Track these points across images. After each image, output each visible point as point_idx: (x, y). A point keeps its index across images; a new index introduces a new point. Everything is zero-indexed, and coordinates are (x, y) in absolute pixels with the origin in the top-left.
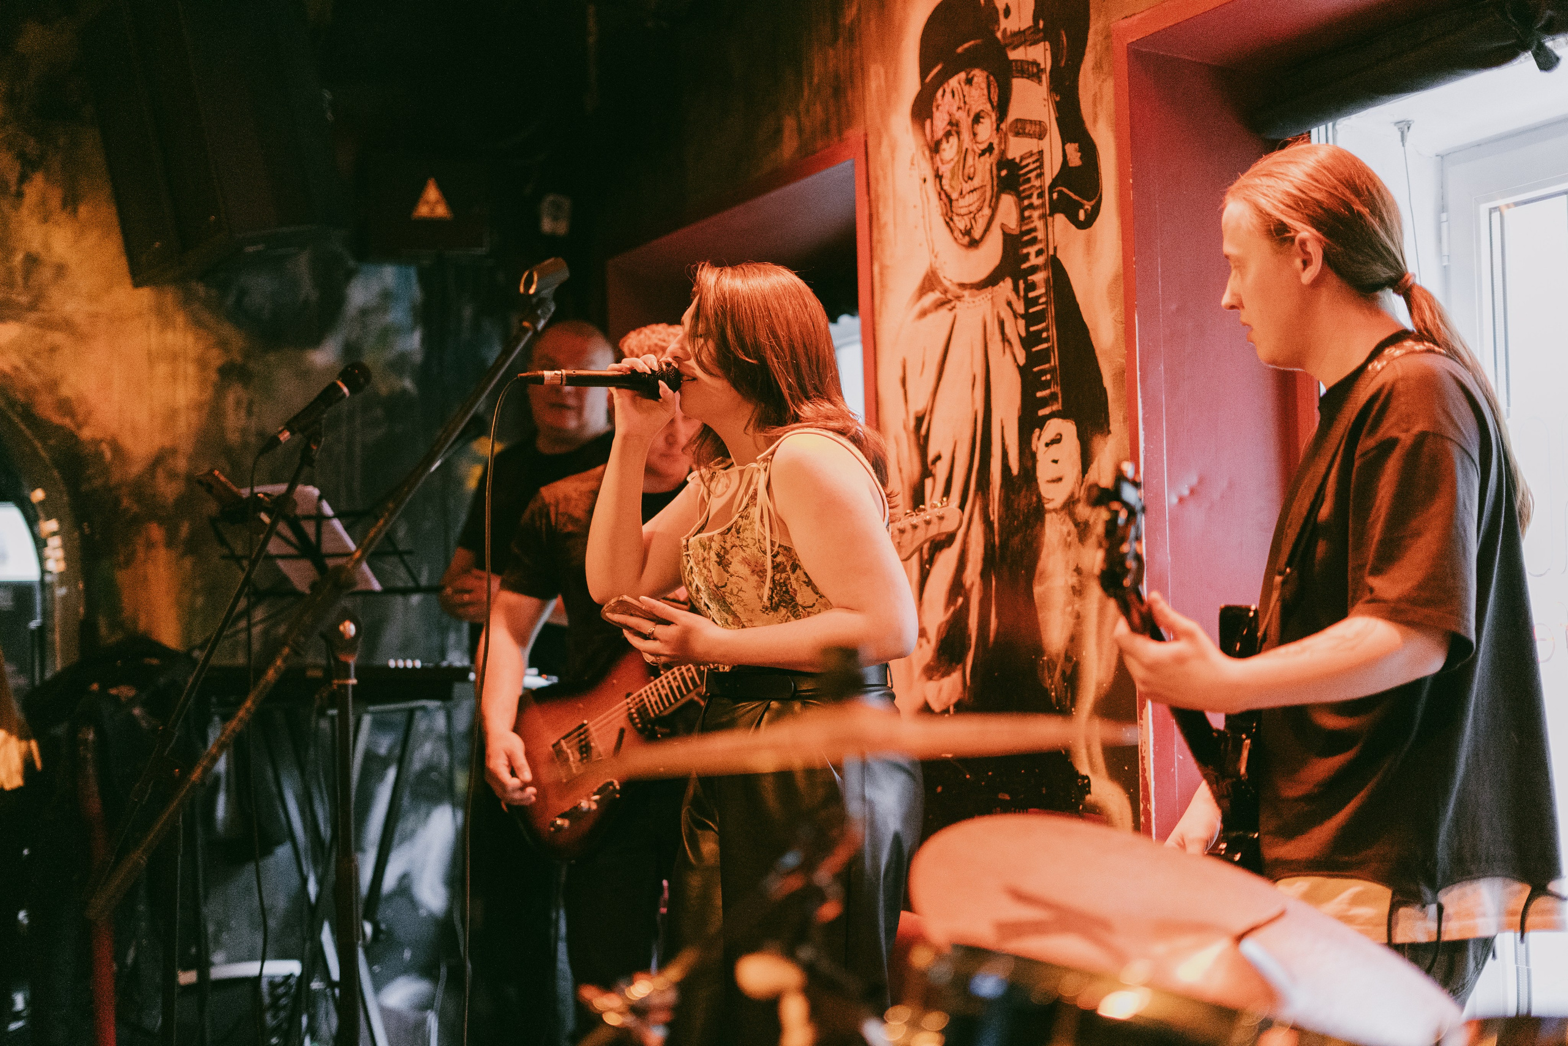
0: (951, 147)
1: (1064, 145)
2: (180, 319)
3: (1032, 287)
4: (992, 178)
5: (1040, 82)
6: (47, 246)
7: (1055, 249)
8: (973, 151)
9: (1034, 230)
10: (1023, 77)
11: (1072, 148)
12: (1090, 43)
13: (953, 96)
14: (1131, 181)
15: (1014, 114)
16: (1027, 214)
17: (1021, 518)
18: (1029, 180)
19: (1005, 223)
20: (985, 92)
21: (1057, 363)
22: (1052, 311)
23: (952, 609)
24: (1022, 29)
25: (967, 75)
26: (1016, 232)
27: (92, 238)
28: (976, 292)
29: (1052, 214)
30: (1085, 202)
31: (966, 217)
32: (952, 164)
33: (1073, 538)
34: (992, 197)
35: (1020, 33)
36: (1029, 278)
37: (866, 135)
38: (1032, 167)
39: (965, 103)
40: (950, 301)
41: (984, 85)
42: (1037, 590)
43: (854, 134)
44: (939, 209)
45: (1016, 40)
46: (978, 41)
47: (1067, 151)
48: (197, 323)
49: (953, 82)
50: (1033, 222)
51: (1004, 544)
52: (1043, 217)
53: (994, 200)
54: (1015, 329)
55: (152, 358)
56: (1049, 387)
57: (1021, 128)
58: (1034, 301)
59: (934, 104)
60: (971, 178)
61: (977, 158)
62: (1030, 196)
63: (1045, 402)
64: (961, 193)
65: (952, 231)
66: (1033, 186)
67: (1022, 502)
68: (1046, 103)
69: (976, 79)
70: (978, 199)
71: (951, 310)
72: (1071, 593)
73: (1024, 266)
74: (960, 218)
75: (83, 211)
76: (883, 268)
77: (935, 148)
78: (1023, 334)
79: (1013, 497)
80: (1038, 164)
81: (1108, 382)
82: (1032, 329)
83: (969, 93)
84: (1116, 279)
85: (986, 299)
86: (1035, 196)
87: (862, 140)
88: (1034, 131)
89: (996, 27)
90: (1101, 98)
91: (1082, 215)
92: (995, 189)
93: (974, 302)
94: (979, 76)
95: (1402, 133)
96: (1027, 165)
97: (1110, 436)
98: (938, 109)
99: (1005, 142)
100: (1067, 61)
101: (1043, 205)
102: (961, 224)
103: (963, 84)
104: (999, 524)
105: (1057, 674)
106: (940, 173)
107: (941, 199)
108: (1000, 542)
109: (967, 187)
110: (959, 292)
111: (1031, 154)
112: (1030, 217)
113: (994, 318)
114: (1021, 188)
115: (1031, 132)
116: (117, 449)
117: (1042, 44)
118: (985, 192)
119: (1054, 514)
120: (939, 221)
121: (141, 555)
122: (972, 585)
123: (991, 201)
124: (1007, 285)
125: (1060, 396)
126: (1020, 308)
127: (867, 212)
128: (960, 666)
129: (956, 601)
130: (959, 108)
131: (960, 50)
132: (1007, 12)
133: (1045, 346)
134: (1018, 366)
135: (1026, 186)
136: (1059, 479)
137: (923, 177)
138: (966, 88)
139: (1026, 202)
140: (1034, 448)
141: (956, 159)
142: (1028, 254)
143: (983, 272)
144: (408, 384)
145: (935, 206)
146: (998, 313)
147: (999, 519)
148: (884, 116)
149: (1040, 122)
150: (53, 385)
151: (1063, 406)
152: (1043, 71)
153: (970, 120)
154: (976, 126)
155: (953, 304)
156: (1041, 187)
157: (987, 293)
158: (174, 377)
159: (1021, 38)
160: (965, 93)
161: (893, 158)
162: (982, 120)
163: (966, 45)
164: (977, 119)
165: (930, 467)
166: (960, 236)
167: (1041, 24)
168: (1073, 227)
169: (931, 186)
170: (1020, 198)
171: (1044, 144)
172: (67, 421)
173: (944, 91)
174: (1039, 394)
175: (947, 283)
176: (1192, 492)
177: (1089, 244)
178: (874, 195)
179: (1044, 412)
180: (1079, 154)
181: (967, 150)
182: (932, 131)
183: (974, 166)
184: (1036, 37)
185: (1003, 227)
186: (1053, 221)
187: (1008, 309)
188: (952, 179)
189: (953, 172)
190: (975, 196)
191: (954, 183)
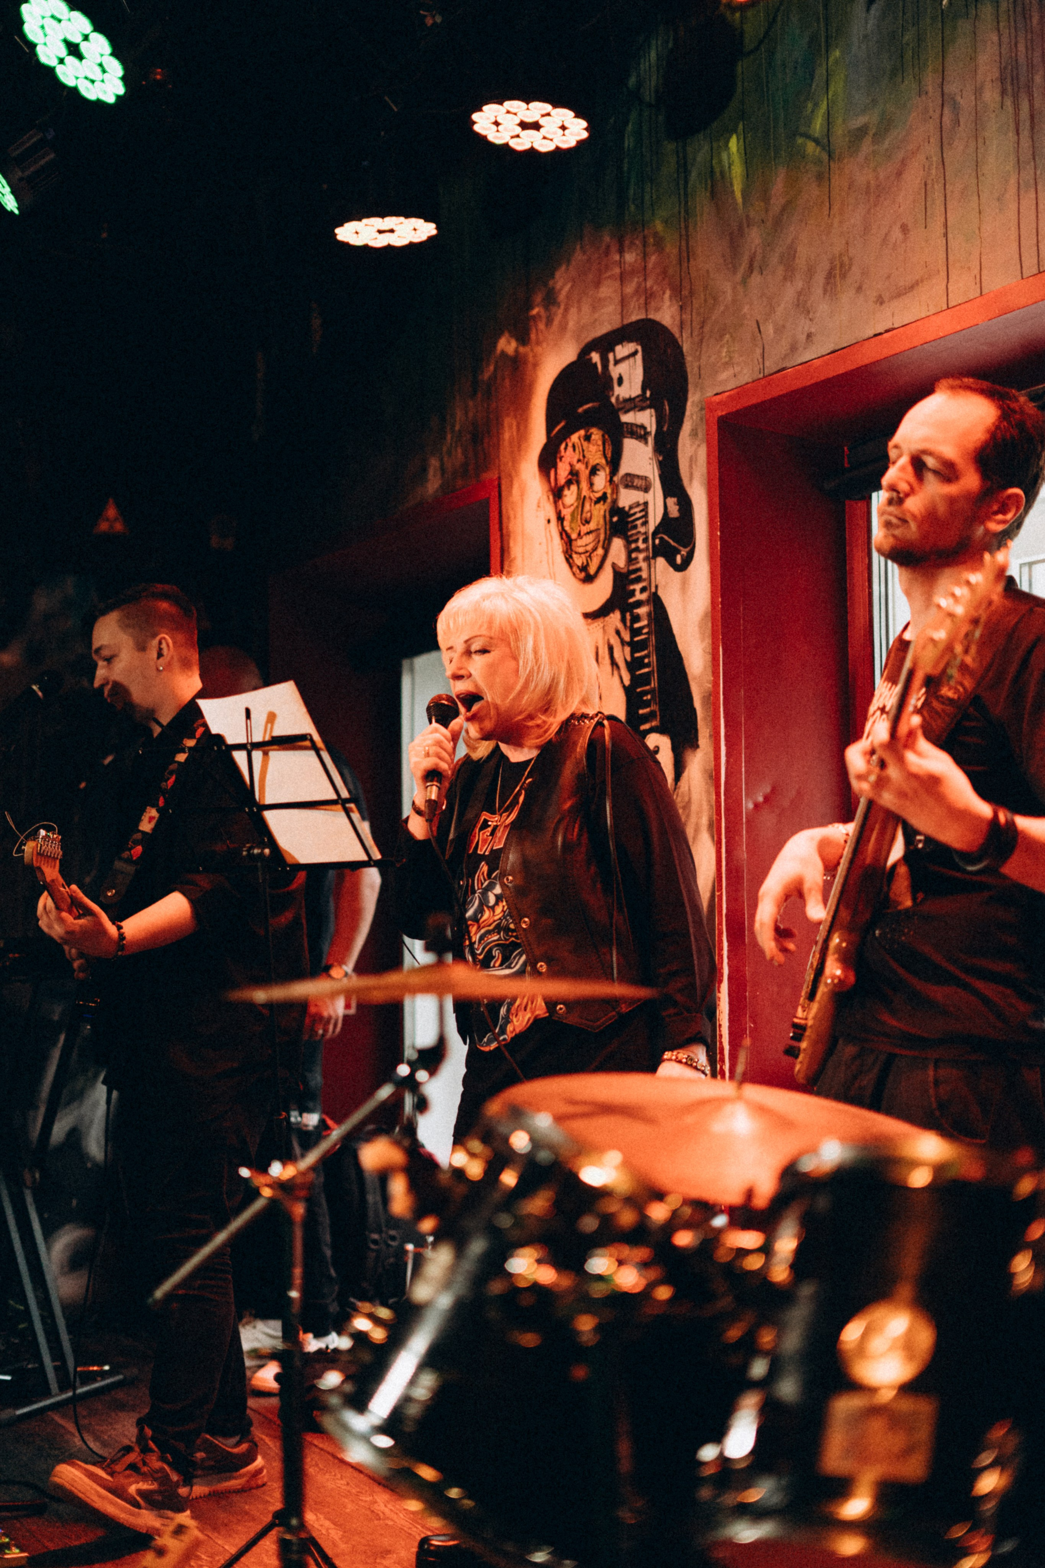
0: (572, 494)
1: (665, 498)
3: (636, 618)
4: (606, 524)
5: (646, 443)
7: (657, 587)
8: (590, 499)
9: (639, 569)
10: (632, 438)
11: (671, 501)
12: (688, 413)
13: (574, 450)
14: (719, 533)
15: (624, 469)
16: (634, 555)
18: (635, 527)
19: (616, 562)
20: (601, 448)
21: (657, 686)
22: (653, 640)
24: (633, 396)
25: (587, 432)
26: (625, 570)
28: (590, 621)
29: (655, 557)
30: (681, 548)
31: (583, 556)
32: (572, 508)
34: (605, 539)
35: (630, 400)
36: (635, 611)
37: (499, 478)
38: (638, 515)
41: (600, 443)
43: (490, 477)
44: (560, 547)
45: (628, 406)
46: (596, 404)
47: (668, 505)
49: (575, 438)
50: (638, 563)
52: (646, 559)
53: (607, 542)
54: (622, 654)
56: (650, 706)
57: (630, 482)
58: (638, 631)
59: (558, 456)
60: (587, 522)
61: (593, 504)
62: (637, 541)
63: (646, 719)
64: (579, 534)
65: (571, 567)
66: (639, 532)
68: (651, 461)
69: (593, 437)
70: (593, 541)
73: (631, 600)
74: (578, 556)
78: (629, 658)
80: (643, 513)
81: (697, 704)
82: (637, 655)
83: (588, 447)
84: (706, 615)
85: (598, 628)
86: (640, 541)
87: (496, 482)
88: (641, 485)
89: (611, 393)
90: (696, 461)
91: (679, 559)
92: (608, 532)
93: (590, 629)
94: (596, 434)
96: (635, 514)
97: (698, 750)
98: (561, 460)
99: (617, 493)
100: (670, 426)
101: (647, 549)
102: (579, 561)
103: (583, 440)
106: (562, 515)
107: (562, 538)
109: (584, 529)
111: (638, 504)
112: (636, 558)
113: (604, 644)
114: (630, 533)
115: (639, 485)
117: (649, 411)
118: (598, 536)
120: (560, 558)
123: (604, 543)
124: (616, 616)
125: (658, 713)
126: (627, 637)
127: (499, 545)
130: (579, 461)
131: (580, 410)
132: (620, 381)
133: (646, 670)
134: (624, 686)
135: (634, 532)
137: (547, 518)
138: (585, 444)
139: (633, 546)
141: (576, 504)
142: (634, 590)
143: (596, 604)
145: (558, 544)
146: (608, 640)
148: (516, 462)
149: (646, 478)
151: (660, 722)
152: (649, 433)
153: (587, 472)
154: (592, 477)
156: (646, 533)
157: (600, 622)
159: (632, 404)
160: (584, 448)
161: (522, 500)
162: (598, 472)
163: (586, 407)
164: (594, 471)
166: (578, 571)
167: (648, 394)
168: (671, 569)
169: (554, 528)
170: (628, 541)
171: (649, 497)
174: (641, 712)
176: (767, 799)
177: (684, 585)
178: (504, 531)
179: (644, 727)
180: (677, 507)
181: (585, 497)
182: (556, 479)
183: (590, 511)
184: (644, 405)
185: (614, 565)
186: (655, 563)
187: (617, 637)
188: (572, 521)
189: (573, 514)
190: (591, 538)
191: (573, 525)
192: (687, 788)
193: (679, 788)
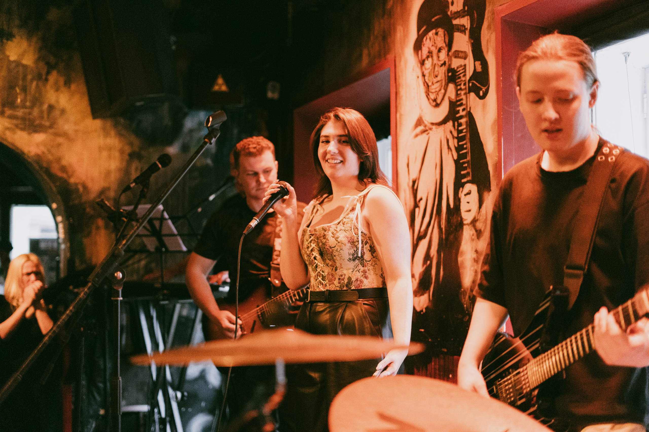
0: (429, 63)
1: (474, 62)
2: (113, 133)
3: (460, 125)
4: (445, 76)
5: (465, 34)
6: (58, 102)
7: (470, 108)
8: (438, 64)
9: (462, 99)
10: (459, 32)
11: (478, 63)
12: (486, 16)
13: (430, 40)
14: (501, 78)
15: (454, 48)
16: (459, 92)
17: (454, 227)
18: (460, 78)
19: (450, 96)
20: (443, 38)
21: (470, 159)
22: (468, 136)
23: (425, 266)
24: (459, 10)
25: (436, 31)
26: (454, 100)
27: (76, 98)
28: (438, 127)
29: (469, 92)
30: (483, 87)
31: (434, 94)
32: (429, 70)
33: (475, 237)
34: (445, 85)
35: (457, 12)
36: (459, 121)
37: (395, 57)
38: (461, 72)
39: (435, 43)
40: (427, 131)
41: (443, 35)
42: (460, 259)
43: (390, 57)
44: (424, 90)
45: (456, 15)
46: (440, 16)
47: (476, 65)
48: (120, 135)
49: (431, 34)
50: (461, 96)
51: (447, 238)
52: (465, 94)
54: (453, 143)
55: (100, 149)
56: (466, 169)
57: (458, 54)
58: (461, 131)
60: (437, 76)
61: (439, 67)
62: (460, 85)
63: (465, 176)
64: (433, 83)
65: (429, 99)
66: (462, 80)
67: (454, 220)
68: (468, 43)
69: (439, 33)
70: (439, 86)
71: (427, 134)
72: (473, 261)
73: (458, 115)
74: (432, 94)
75: (73, 86)
76: (401, 115)
77: (422, 63)
78: (456, 146)
79: (450, 218)
80: (464, 70)
81: (490, 168)
82: (460, 143)
83: (437, 39)
84: (494, 122)
85: (441, 130)
86: (462, 85)
87: (393, 59)
88: (463, 56)
89: (448, 10)
90: (490, 41)
91: (481, 93)
92: (447, 81)
93: (437, 131)
94: (441, 31)
95: (626, 58)
96: (459, 71)
97: (491, 192)
98: (424, 45)
99: (451, 61)
100: (477, 24)
101: (466, 89)
102: (432, 96)
103: (434, 35)
104: (445, 230)
105: (467, 297)
106: (424, 74)
107: (424, 85)
108: (445, 237)
109: (435, 80)
110: (431, 126)
111: (461, 66)
112: (460, 94)
113: (444, 138)
114: (457, 81)
115: (461, 56)
116: (85, 187)
117: (466, 17)
118: (442, 83)
119: (467, 226)
120: (424, 95)
121: (94, 231)
122: (433, 256)
123: (444, 86)
124: (450, 124)
125: (471, 173)
126: (455, 134)
127: (395, 90)
128: (428, 291)
129: (427, 262)
130: (433, 45)
131: (433, 20)
132: (453, 3)
133: (465, 151)
134: (454, 160)
135: (459, 80)
136: (470, 211)
137: (417, 76)
138: (435, 37)
139: (459, 87)
140: (460, 196)
141: (431, 68)
143: (440, 118)
144: (209, 161)
145: (422, 89)
146: (446, 136)
147: (445, 227)
148: (403, 48)
149: (465, 52)
150: (59, 160)
151: (472, 178)
152: (466, 29)
153: (437, 51)
154: (439, 53)
155: (428, 132)
156: (465, 81)
157: (442, 128)
158: (110, 157)
159: (458, 15)
160: (435, 39)
161: (406, 67)
162: (441, 51)
163: (436, 18)
164: (440, 50)
165: (417, 203)
166: (432, 102)
167: (466, 8)
168: (477, 99)
169: (421, 80)
170: (456, 85)
171: (467, 62)
172: (64, 175)
173: (427, 38)
174: (462, 173)
175: (426, 123)
177: (484, 106)
178: (397, 83)
179: (464, 180)
180: (481, 66)
181: (435, 64)
182: (421, 55)
183: (438, 71)
184: (464, 14)
185: (449, 98)
186: (469, 96)
187: (450, 134)
188: (429, 77)
189: (430, 74)
190: (438, 84)
191: (430, 78)
192: (485, 212)
193: (481, 212)
